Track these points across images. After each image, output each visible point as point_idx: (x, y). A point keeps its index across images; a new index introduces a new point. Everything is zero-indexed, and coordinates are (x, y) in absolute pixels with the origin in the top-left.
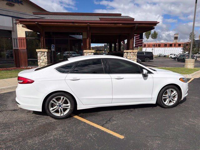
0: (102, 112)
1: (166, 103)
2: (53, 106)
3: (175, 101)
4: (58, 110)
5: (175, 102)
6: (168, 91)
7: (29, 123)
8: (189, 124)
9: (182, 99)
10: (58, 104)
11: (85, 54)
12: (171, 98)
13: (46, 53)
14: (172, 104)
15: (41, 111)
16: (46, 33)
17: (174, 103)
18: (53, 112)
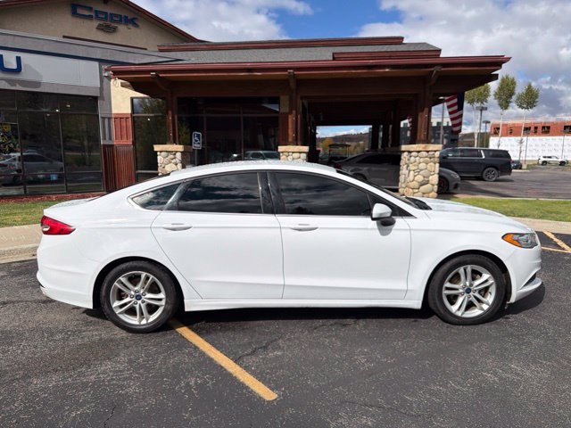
0: (261, 322)
1: (454, 309)
2: (120, 296)
3: (487, 304)
4: (135, 308)
5: (485, 307)
6: (461, 270)
7: (58, 337)
8: (501, 379)
9: (513, 300)
10: (133, 293)
11: (283, 157)
12: (471, 294)
13: (179, 155)
14: (476, 312)
15: (91, 307)
16: (180, 101)
17: (482, 309)
18: (120, 313)
